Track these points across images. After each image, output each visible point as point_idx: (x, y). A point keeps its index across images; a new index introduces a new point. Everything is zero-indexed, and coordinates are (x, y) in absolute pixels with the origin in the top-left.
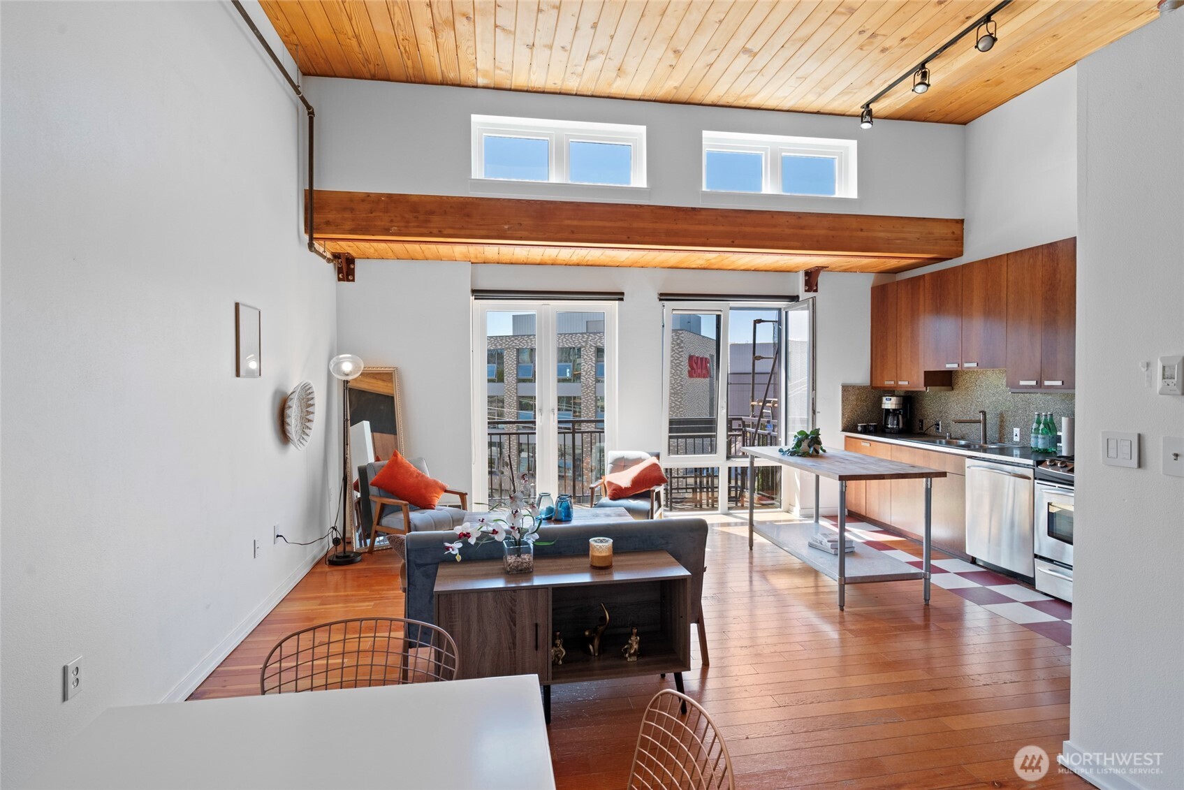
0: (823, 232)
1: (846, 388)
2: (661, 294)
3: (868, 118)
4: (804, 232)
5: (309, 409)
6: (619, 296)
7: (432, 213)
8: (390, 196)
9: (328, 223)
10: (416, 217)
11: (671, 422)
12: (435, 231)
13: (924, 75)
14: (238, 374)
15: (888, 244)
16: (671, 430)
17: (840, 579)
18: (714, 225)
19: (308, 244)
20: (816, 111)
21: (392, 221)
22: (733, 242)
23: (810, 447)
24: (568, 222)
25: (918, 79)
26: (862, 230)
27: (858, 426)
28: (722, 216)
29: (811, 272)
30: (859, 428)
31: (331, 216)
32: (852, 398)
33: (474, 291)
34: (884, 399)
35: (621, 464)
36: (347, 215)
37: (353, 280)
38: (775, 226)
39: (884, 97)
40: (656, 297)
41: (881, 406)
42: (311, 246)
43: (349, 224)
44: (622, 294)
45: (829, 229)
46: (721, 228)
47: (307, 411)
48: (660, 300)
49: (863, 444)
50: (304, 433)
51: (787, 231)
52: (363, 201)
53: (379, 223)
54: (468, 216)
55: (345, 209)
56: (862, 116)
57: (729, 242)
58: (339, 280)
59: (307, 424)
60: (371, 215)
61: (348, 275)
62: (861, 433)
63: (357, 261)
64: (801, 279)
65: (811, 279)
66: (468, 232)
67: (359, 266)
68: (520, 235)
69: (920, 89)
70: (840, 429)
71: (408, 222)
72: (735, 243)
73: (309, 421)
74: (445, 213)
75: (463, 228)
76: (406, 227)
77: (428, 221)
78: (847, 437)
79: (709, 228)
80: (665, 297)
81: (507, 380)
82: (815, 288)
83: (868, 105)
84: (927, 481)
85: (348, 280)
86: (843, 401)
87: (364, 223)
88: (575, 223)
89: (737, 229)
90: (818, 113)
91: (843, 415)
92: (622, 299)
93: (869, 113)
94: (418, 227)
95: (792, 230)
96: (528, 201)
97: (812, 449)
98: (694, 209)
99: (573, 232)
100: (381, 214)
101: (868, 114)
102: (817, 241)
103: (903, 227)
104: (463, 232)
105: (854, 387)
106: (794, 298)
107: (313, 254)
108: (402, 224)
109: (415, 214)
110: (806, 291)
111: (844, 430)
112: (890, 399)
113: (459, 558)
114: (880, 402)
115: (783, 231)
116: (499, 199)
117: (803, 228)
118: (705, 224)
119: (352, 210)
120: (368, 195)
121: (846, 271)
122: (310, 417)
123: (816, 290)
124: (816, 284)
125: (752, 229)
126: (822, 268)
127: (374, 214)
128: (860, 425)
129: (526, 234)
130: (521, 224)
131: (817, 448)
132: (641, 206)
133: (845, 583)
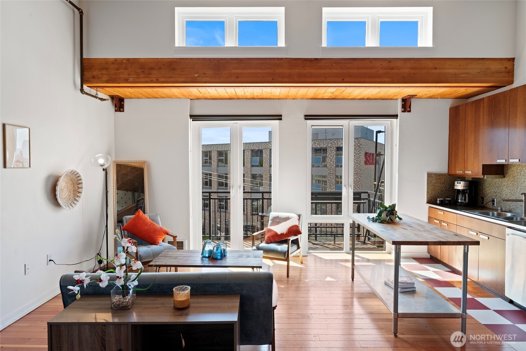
0: (407, 71)
1: (430, 175)
2: (306, 116)
4: (395, 71)
5: (79, 186)
6: (279, 117)
7: (152, 69)
8: (128, 60)
9: (94, 77)
10: (143, 72)
11: (312, 194)
12: (154, 80)
14: (5, 167)
15: (455, 77)
16: (312, 199)
17: (394, 315)
18: (330, 69)
19: (80, 89)
21: (129, 74)
22: (343, 80)
23: (387, 216)
26: (436, 68)
27: (437, 200)
28: (335, 63)
29: (406, 99)
30: (438, 202)
31: (96, 73)
32: (434, 181)
33: (191, 116)
34: (456, 182)
35: (277, 220)
36: (104, 72)
37: (123, 111)
38: (372, 68)
40: (303, 117)
41: (454, 187)
42: (82, 90)
43: (105, 78)
44: (281, 116)
45: (411, 68)
46: (334, 71)
47: (78, 187)
48: (306, 119)
49: (439, 212)
50: (75, 199)
51: (382, 71)
52: (113, 63)
53: (122, 76)
54: (174, 69)
55: (103, 69)
57: (341, 80)
58: (116, 111)
59: (78, 194)
60: (117, 71)
61: (120, 108)
62: (439, 205)
63: (126, 100)
64: (399, 103)
65: (406, 104)
66: (173, 80)
67: (127, 103)
68: (205, 80)
70: (426, 201)
71: (139, 75)
72: (344, 80)
73: (79, 192)
74: (160, 68)
75: (171, 77)
76: (138, 78)
77: (150, 74)
78: (430, 207)
79: (327, 71)
80: (308, 117)
81: (265, 166)
82: (409, 110)
85: (120, 111)
86: (428, 183)
87: (114, 76)
88: (239, 71)
89: (346, 71)
91: (428, 192)
92: (281, 119)
94: (144, 77)
95: (385, 70)
96: (210, 59)
97: (388, 218)
98: (316, 59)
99: (238, 77)
100: (123, 71)
102: (403, 77)
103: (467, 65)
104: (171, 80)
105: (436, 174)
106: (396, 116)
107: (85, 95)
108: (135, 76)
109: (143, 70)
110: (402, 112)
111: (428, 202)
112: (460, 183)
113: (79, 296)
114: (453, 185)
115: (378, 71)
117: (392, 69)
118: (324, 69)
119: (107, 69)
120: (116, 60)
121: (430, 97)
122: (80, 190)
123: (410, 111)
124: (410, 107)
125: (356, 71)
126: (413, 96)
127: (120, 71)
128: (438, 199)
129: (208, 79)
130: (205, 73)
131: (392, 217)
132: (281, 59)
133: (398, 317)
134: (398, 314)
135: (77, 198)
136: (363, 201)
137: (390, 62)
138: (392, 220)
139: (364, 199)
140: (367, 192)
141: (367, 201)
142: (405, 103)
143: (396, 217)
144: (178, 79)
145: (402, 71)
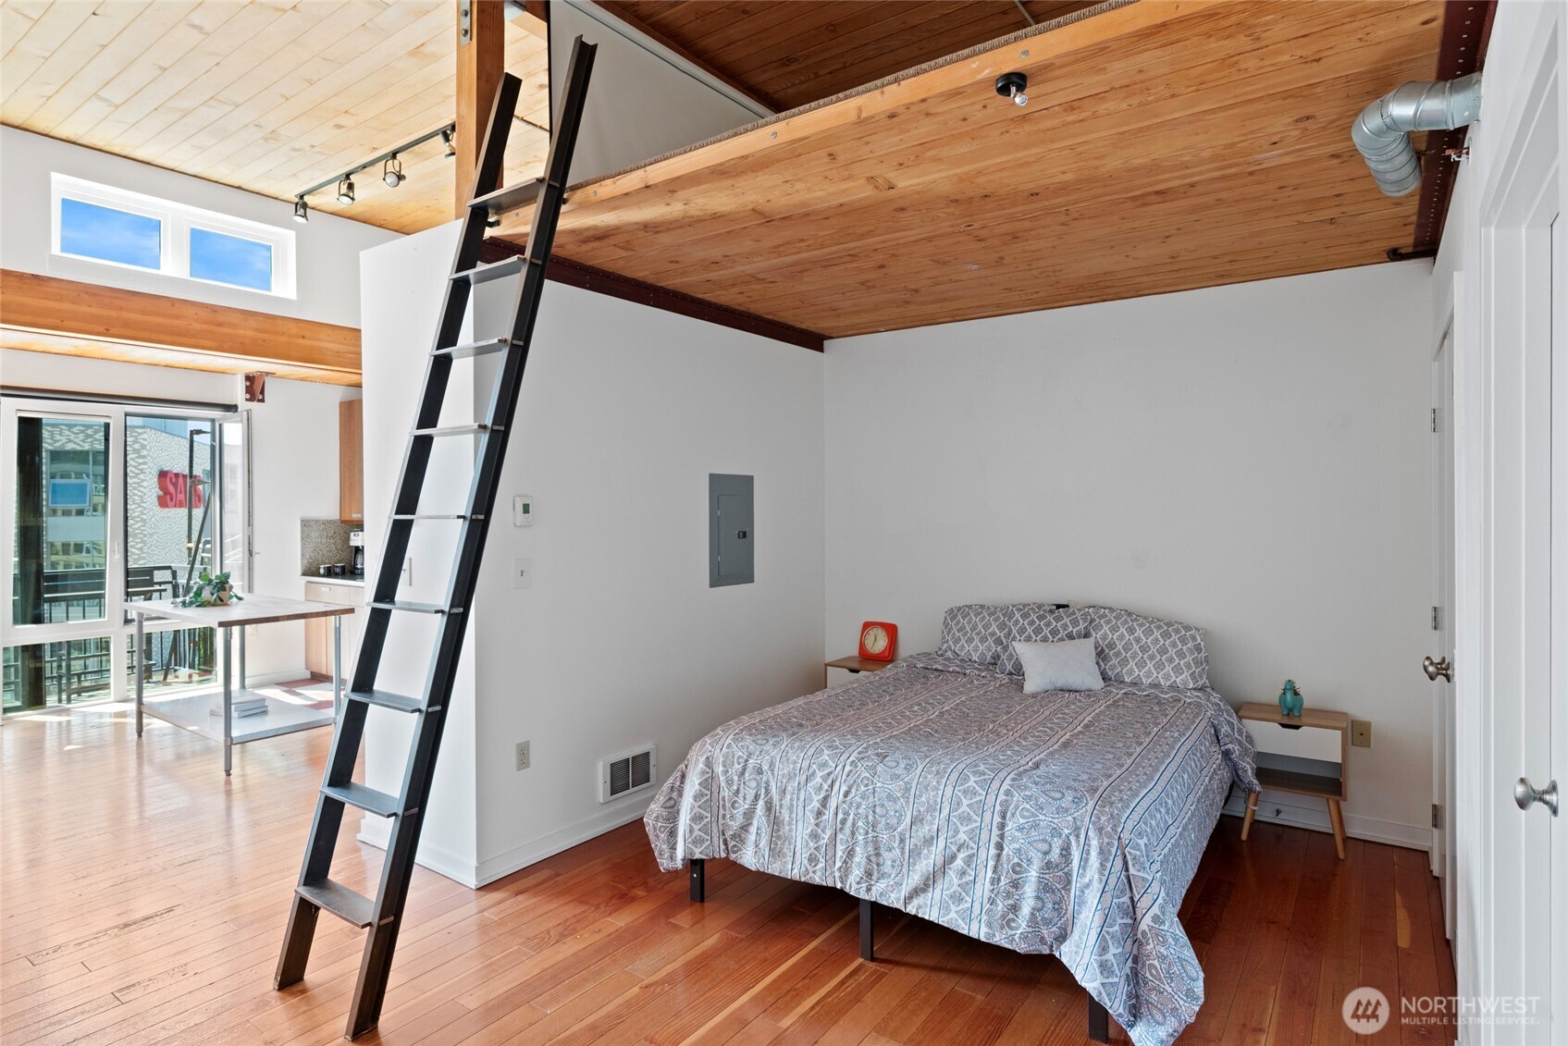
0: (250, 333)
1: (306, 524)
3: (301, 211)
4: (225, 329)
13: (351, 187)
15: (338, 357)
17: (226, 741)
18: (73, 303)
20: (237, 185)
22: (108, 330)
23: (212, 594)
25: (344, 189)
26: (303, 337)
27: (320, 568)
28: (88, 293)
29: (254, 377)
30: (322, 571)
32: (314, 534)
34: (352, 534)
38: (177, 317)
39: (319, 193)
45: (257, 330)
46: (86, 309)
49: (325, 589)
51: (197, 326)
56: (297, 204)
57: (102, 329)
62: (323, 576)
64: (241, 385)
65: (255, 387)
69: (346, 200)
70: (299, 571)
72: (111, 332)
78: (309, 582)
79: (65, 306)
82: (260, 398)
83: (302, 197)
84: (336, 619)
86: (302, 539)
89: (114, 314)
90: (239, 188)
91: (303, 555)
93: (305, 206)
95: (204, 326)
97: (215, 596)
98: (35, 276)
101: (301, 205)
102: (242, 344)
105: (315, 521)
106: (231, 408)
110: (247, 400)
111: (304, 574)
112: (358, 536)
115: (190, 325)
117: (220, 325)
118: (58, 300)
121: (303, 379)
123: (262, 401)
124: (262, 392)
125: (139, 317)
126: (267, 374)
128: (322, 566)
131: (222, 594)
133: (232, 743)
134: (232, 739)
136: (157, 587)
137: (216, 312)
138: (221, 600)
139: (160, 584)
140: (169, 568)
141: (169, 587)
142: (252, 383)
143: (231, 597)
145: (241, 332)
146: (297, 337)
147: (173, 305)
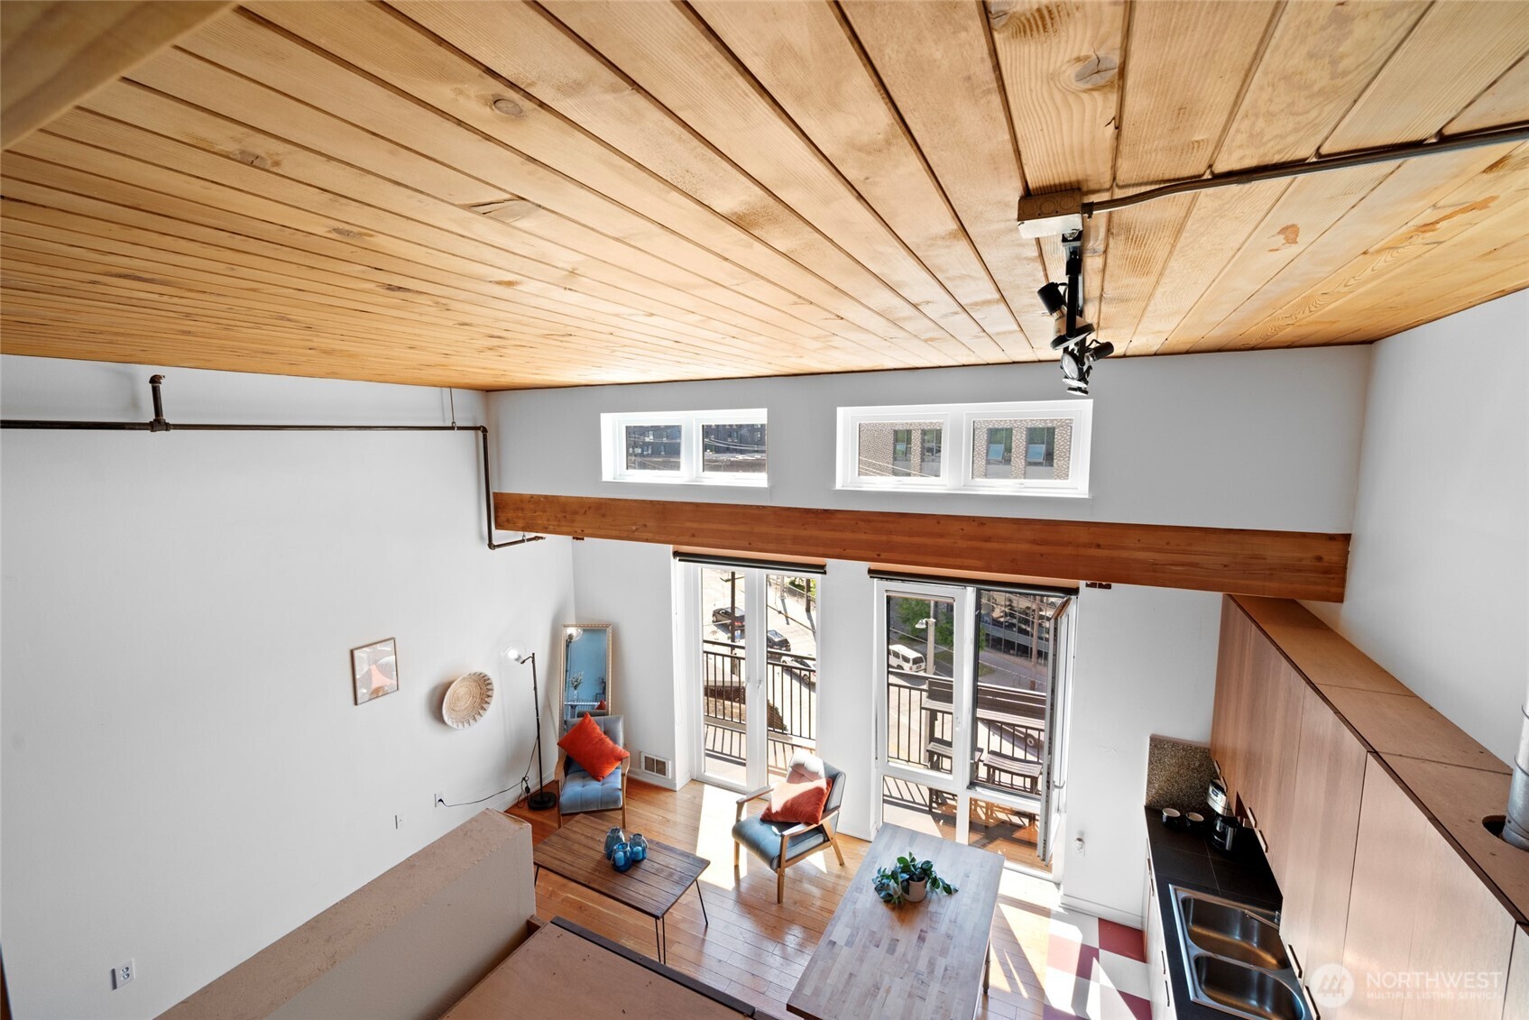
0: (1024, 547)
1: (1157, 744)
4: (994, 545)
5: (489, 687)
7: (575, 513)
8: (546, 497)
9: (508, 521)
10: (565, 517)
14: (356, 703)
18: (853, 532)
21: (548, 520)
22: (879, 555)
24: (689, 524)
26: (1098, 546)
28: (863, 521)
31: (510, 515)
32: (1170, 761)
33: (676, 554)
34: (1212, 790)
36: (521, 514)
38: (941, 536)
40: (867, 574)
41: (1205, 799)
43: (521, 523)
45: (1034, 542)
46: (863, 537)
47: (486, 689)
51: (962, 544)
52: (528, 501)
53: (540, 522)
54: (604, 516)
55: (517, 509)
59: (486, 699)
60: (534, 514)
71: (559, 521)
72: (881, 557)
73: (489, 696)
74: (585, 513)
75: (599, 528)
76: (559, 526)
77: (573, 521)
79: (848, 535)
86: (1151, 762)
87: (531, 521)
88: (695, 525)
89: (884, 538)
91: (1150, 782)
92: (825, 573)
94: (566, 526)
95: (969, 543)
96: (651, 501)
98: (826, 511)
99: (693, 536)
100: (541, 514)
102: (1012, 561)
107: (497, 550)
108: (556, 523)
109: (564, 514)
114: (1205, 792)
115: (955, 543)
116: (626, 500)
117: (988, 539)
118: (840, 531)
119: (522, 509)
120: (532, 496)
122: (489, 693)
123: (1107, 587)
125: (907, 539)
127: (537, 514)
129: (650, 536)
130: (645, 525)
132: (764, 507)
135: (485, 706)
137: (983, 524)
144: (609, 532)
145: (1011, 546)
146: (1089, 545)
147: (938, 523)
